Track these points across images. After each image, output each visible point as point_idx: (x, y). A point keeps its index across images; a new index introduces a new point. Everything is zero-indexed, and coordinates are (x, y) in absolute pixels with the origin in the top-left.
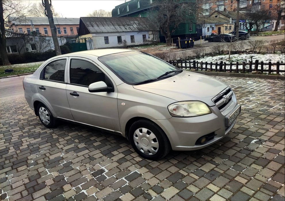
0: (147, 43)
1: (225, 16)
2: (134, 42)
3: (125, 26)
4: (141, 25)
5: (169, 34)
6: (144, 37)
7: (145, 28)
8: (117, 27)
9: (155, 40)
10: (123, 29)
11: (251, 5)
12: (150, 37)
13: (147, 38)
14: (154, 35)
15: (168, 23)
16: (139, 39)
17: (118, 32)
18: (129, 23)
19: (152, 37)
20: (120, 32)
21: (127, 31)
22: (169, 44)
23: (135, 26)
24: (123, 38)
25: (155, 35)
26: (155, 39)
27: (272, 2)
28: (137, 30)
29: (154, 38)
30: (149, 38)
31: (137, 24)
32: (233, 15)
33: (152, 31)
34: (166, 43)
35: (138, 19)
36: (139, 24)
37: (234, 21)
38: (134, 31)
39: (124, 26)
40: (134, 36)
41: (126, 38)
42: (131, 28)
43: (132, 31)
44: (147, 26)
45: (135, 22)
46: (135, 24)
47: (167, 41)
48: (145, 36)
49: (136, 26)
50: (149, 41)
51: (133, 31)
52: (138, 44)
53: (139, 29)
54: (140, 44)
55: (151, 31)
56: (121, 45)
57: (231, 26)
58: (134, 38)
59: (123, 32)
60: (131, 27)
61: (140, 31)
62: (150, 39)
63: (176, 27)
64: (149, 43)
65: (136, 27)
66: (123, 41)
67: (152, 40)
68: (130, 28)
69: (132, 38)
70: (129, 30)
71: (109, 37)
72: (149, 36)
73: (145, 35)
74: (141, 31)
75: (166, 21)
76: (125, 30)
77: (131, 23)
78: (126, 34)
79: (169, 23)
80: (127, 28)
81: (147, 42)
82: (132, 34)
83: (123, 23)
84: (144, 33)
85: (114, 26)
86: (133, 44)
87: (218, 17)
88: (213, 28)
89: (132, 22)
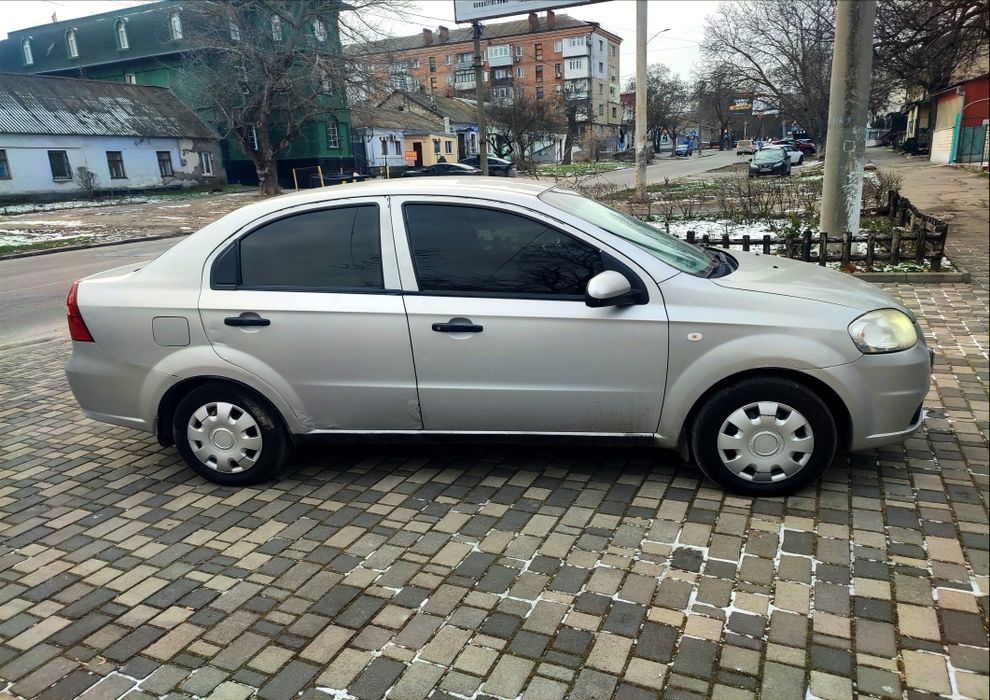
0: (178, 182)
1: (425, 108)
2: (125, 177)
3: (77, 111)
4: (148, 115)
5: (269, 154)
6: (164, 159)
7: (164, 126)
8: (41, 112)
9: (208, 174)
10: (71, 123)
11: (489, 84)
12: (187, 161)
13: (176, 165)
14: (200, 154)
15: (262, 116)
16: (142, 166)
17: (51, 134)
18: (95, 104)
19: (193, 160)
20: (61, 134)
21: (89, 131)
22: (272, 190)
23: (122, 116)
24: (75, 160)
25: (206, 156)
26: (208, 171)
27: (542, 81)
28: (134, 132)
29: (201, 164)
30: (183, 165)
31: (129, 110)
32: (450, 108)
33: (194, 139)
34: (258, 185)
35: (130, 90)
36: (137, 109)
37: (455, 128)
38: (120, 136)
39: (73, 111)
40: (120, 153)
41: (89, 158)
42: (104, 124)
43: (109, 133)
44: (172, 119)
45: (120, 100)
46: (120, 110)
47: (262, 179)
48: (165, 157)
49: (126, 116)
50: (184, 176)
51: (115, 136)
52: (143, 186)
53: (138, 130)
54: (150, 184)
55: (189, 138)
56: (65, 184)
57: (450, 142)
58: (121, 161)
59: (74, 135)
60: (106, 117)
61: (145, 135)
62: (190, 169)
63: (295, 133)
64: (186, 183)
65: (127, 120)
66: (74, 170)
67: (194, 173)
68: (100, 121)
69: (115, 161)
70: (98, 131)
71: (8, 152)
72: (183, 157)
73: (168, 152)
74: (149, 138)
75: (257, 108)
76: (80, 129)
77: (104, 105)
78: (85, 145)
79: (267, 116)
80: (86, 120)
81: (177, 178)
82: (114, 146)
83: (69, 101)
84: (163, 146)
85: (27, 110)
86: (118, 184)
87: (406, 110)
88: (398, 143)
89: (106, 100)
